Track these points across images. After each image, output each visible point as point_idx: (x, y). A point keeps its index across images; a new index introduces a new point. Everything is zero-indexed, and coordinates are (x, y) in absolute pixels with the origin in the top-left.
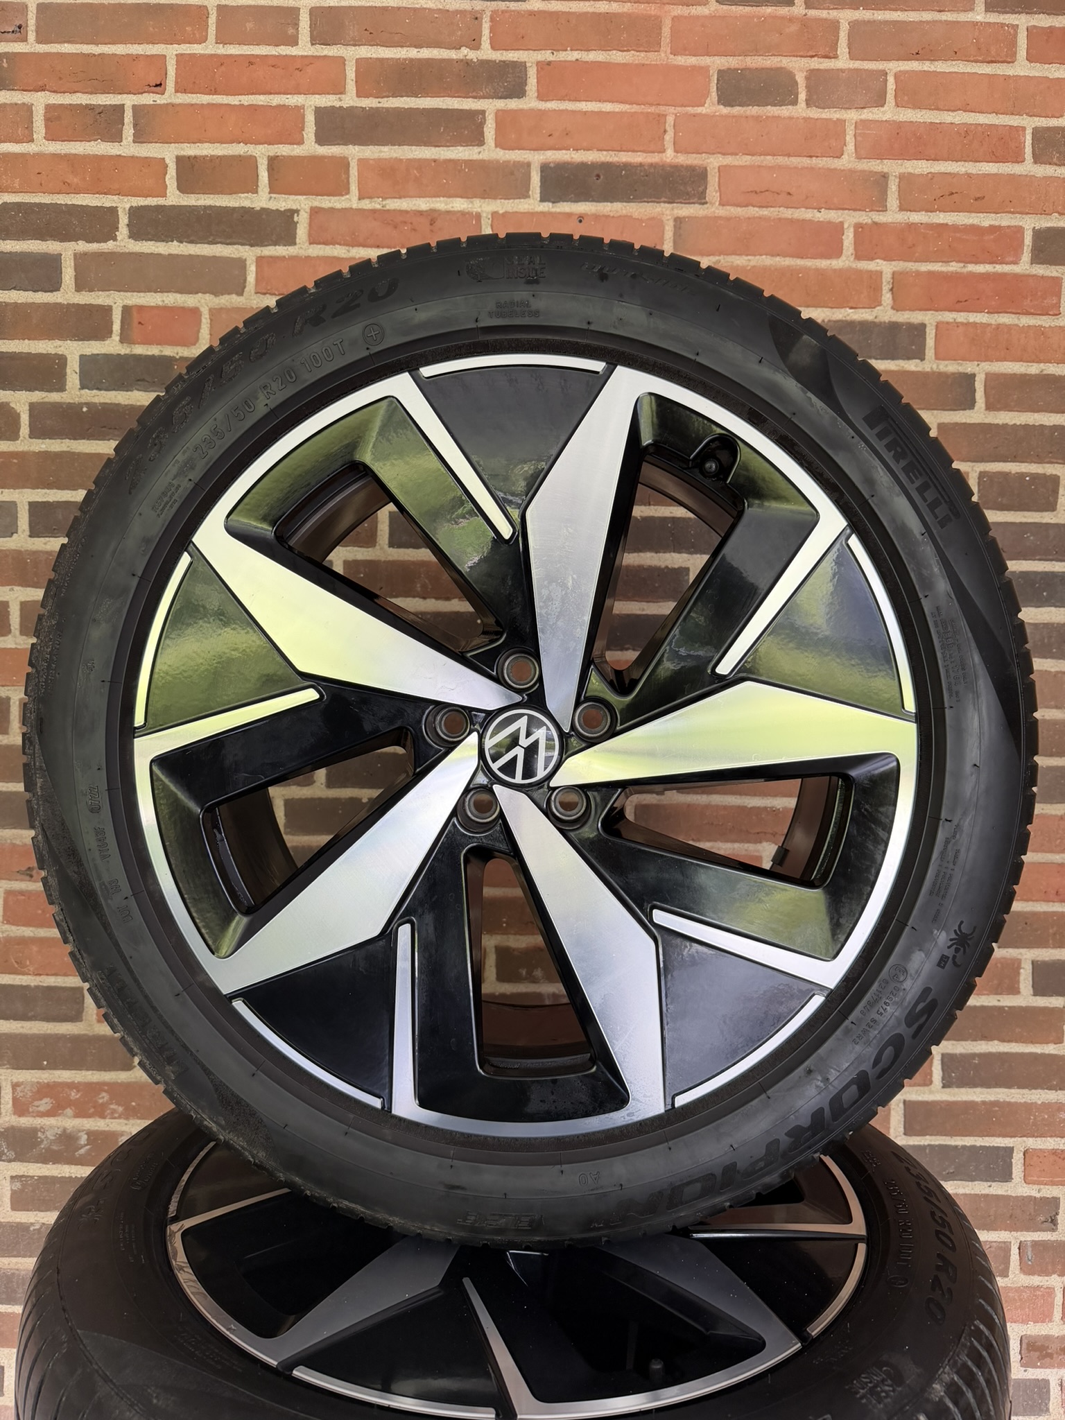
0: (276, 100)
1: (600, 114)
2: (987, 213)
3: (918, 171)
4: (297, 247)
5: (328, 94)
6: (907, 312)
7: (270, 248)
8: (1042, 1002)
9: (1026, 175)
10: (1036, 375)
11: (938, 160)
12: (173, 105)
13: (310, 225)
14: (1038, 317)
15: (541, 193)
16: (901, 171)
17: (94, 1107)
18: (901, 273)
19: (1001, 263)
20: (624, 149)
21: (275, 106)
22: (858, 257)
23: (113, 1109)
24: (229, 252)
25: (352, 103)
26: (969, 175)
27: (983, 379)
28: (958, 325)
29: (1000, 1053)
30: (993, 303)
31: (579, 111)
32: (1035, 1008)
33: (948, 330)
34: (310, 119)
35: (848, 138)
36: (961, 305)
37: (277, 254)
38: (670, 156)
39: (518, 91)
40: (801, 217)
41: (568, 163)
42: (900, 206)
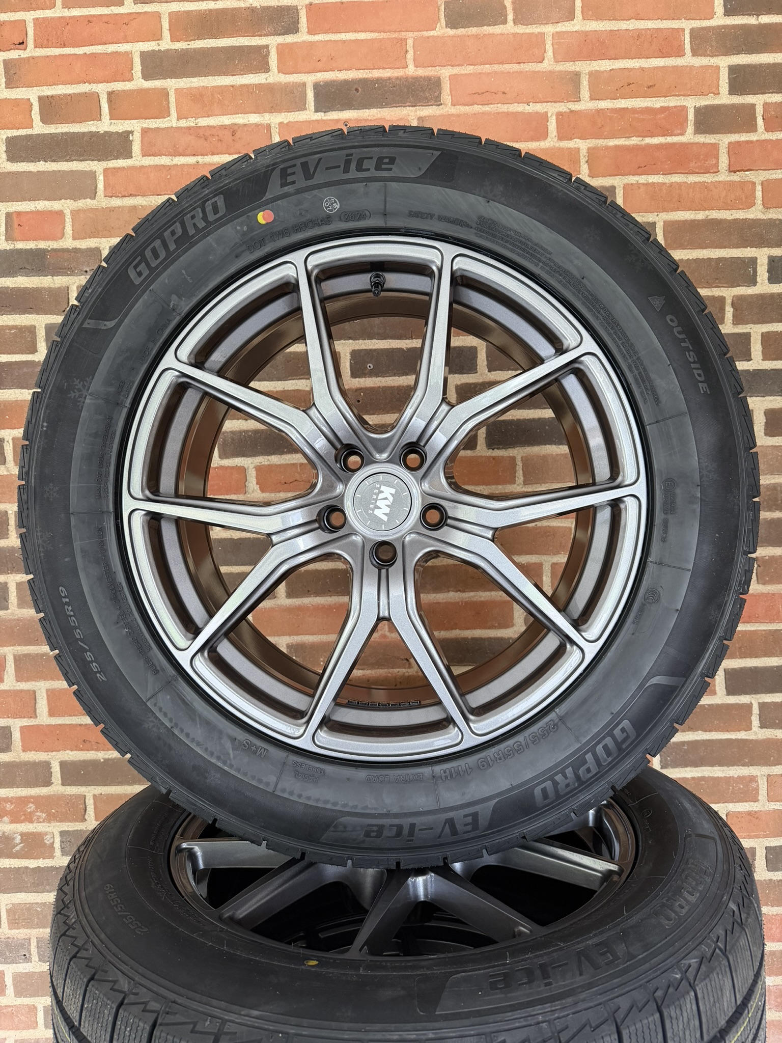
0: (111, 48)
1: (356, 41)
2: (658, 97)
3: (603, 68)
4: (133, 159)
5: (149, 41)
6: (601, 178)
7: (113, 161)
8: (733, 700)
9: (687, 66)
10: (702, 220)
11: (618, 59)
12: (33, 58)
13: (142, 142)
14: (702, 175)
15: (315, 106)
16: (590, 69)
17: (24, 815)
18: (594, 148)
19: (671, 135)
20: (376, 67)
21: (110, 53)
22: (560, 138)
23: (40, 816)
24: (83, 166)
25: (167, 47)
26: (642, 69)
27: (662, 226)
28: (639, 185)
29: (703, 740)
30: (667, 167)
31: (340, 40)
32: (728, 705)
33: (632, 190)
34: (137, 61)
35: (547, 47)
36: (641, 170)
37: (119, 166)
38: (411, 70)
39: (293, 28)
40: (515, 111)
41: (334, 81)
42: (590, 97)
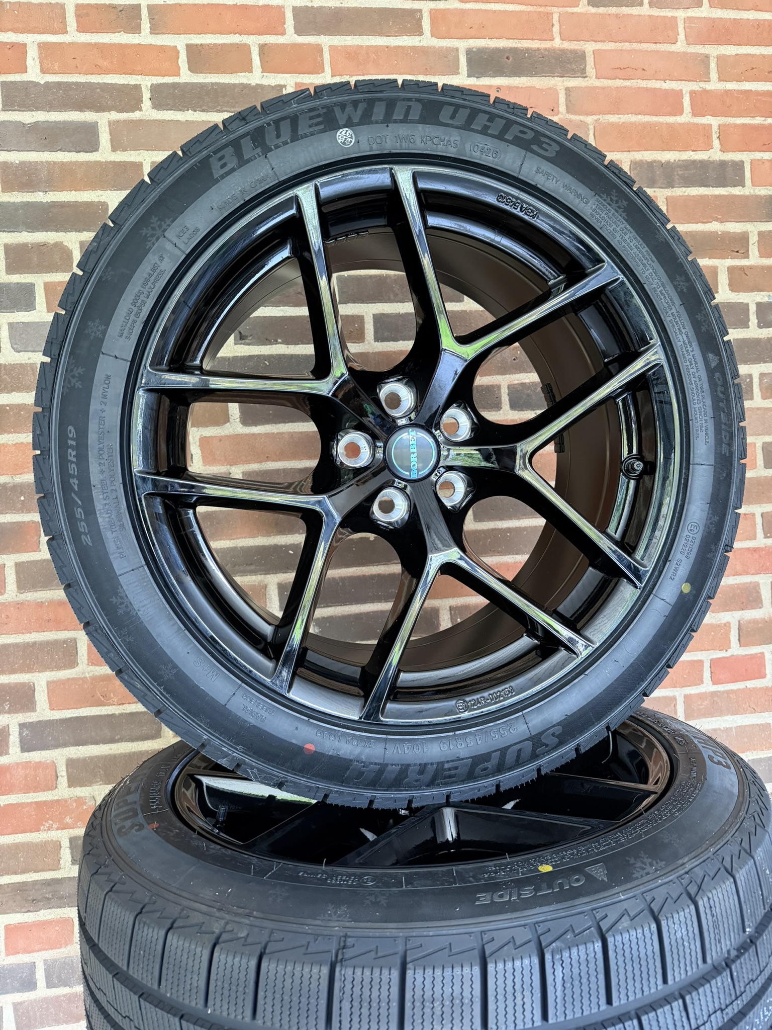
1: (505, 12)
3: (728, 53)
6: (730, 153)
11: (741, 45)
15: (468, 70)
16: (717, 53)
18: (724, 125)
20: (525, 38)
21: (261, 6)
22: (695, 114)
26: (763, 56)
28: (763, 161)
31: (491, 10)
33: (759, 165)
34: (289, 15)
35: (679, 29)
36: (765, 147)
38: (557, 43)
40: (653, 87)
41: (486, 48)
42: (719, 78)
